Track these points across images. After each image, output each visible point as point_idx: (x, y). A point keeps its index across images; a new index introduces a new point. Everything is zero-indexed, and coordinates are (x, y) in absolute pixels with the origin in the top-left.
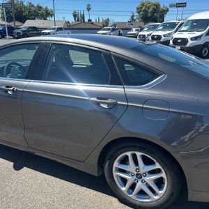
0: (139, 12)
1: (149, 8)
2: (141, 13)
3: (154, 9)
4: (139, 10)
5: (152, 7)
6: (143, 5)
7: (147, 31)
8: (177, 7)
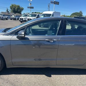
0: (11, 9)
1: (16, 7)
2: (12, 9)
3: (18, 8)
4: (11, 8)
5: (17, 7)
6: (13, 6)
7: (23, 16)
8: (31, 8)
